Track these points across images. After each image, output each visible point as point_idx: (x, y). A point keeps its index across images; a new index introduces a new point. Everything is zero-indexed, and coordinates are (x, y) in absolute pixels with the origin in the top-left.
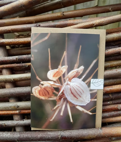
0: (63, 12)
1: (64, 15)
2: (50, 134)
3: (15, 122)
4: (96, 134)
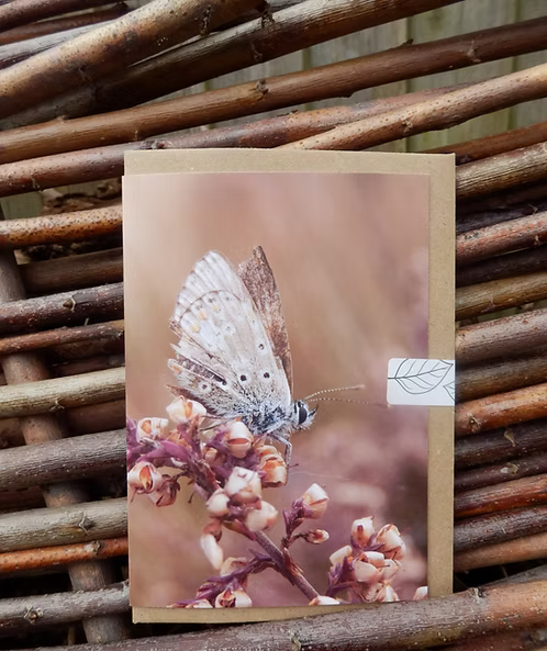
0: (263, 82)
1: (265, 92)
2: (250, 641)
3: (81, 598)
4: (461, 618)
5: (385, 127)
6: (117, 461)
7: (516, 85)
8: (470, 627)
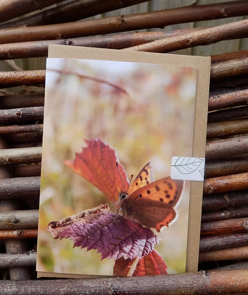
0: (123, 16)
1: (123, 21)
2: (88, 286)
3: (8, 257)
4: (195, 285)
5: (179, 42)
6: (33, 191)
7: (244, 25)
8: (200, 290)
